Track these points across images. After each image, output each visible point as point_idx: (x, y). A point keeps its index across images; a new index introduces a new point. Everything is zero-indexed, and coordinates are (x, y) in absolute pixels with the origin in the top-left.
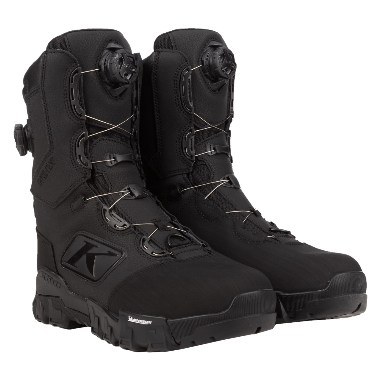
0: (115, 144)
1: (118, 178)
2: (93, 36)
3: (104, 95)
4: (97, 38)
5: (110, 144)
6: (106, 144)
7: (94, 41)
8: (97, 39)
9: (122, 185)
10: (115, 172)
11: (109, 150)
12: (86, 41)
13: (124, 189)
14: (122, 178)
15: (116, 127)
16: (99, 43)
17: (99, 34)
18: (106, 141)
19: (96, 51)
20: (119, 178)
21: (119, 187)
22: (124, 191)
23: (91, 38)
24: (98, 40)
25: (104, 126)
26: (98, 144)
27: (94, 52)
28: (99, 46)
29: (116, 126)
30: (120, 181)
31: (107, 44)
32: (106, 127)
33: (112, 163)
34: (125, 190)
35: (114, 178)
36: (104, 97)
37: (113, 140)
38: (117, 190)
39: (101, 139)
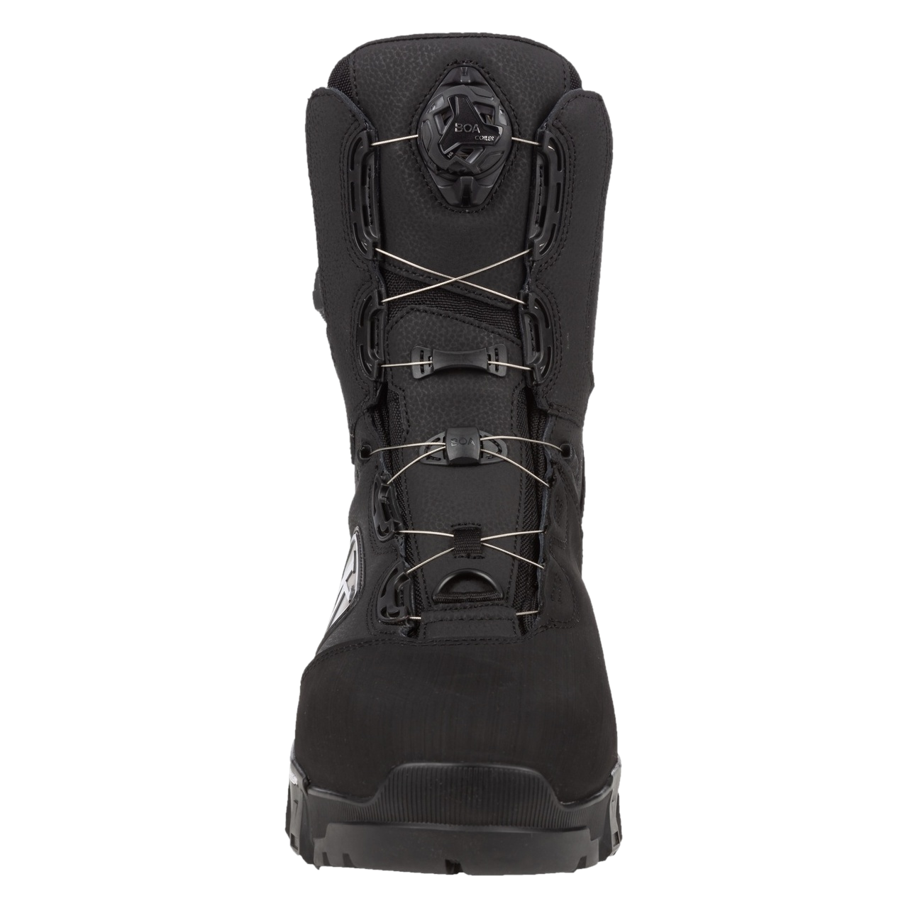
0: (445, 324)
1: (429, 408)
2: (412, 53)
3: (422, 200)
4: (420, 57)
5: (431, 323)
6: (420, 321)
7: (411, 66)
8: (420, 60)
9: (433, 427)
10: (426, 393)
11: (425, 338)
12: (391, 65)
13: (436, 437)
14: (439, 410)
15: (456, 281)
16: (424, 70)
17: (430, 47)
18: (424, 314)
19: (413, 89)
20: (433, 408)
21: (426, 431)
22: (433, 441)
23: (405, 58)
24: (422, 63)
25: (421, 277)
26: (402, 321)
27: (408, 94)
28: (421, 78)
29: (454, 279)
30: (431, 416)
31: (445, 72)
32: (428, 279)
33: (423, 371)
34: (438, 440)
35: (421, 407)
36: (423, 205)
37: (442, 312)
38: (419, 439)
39: (412, 309)
